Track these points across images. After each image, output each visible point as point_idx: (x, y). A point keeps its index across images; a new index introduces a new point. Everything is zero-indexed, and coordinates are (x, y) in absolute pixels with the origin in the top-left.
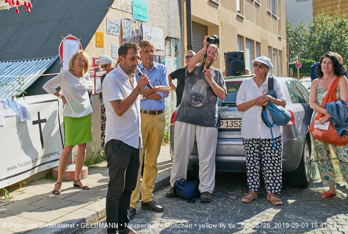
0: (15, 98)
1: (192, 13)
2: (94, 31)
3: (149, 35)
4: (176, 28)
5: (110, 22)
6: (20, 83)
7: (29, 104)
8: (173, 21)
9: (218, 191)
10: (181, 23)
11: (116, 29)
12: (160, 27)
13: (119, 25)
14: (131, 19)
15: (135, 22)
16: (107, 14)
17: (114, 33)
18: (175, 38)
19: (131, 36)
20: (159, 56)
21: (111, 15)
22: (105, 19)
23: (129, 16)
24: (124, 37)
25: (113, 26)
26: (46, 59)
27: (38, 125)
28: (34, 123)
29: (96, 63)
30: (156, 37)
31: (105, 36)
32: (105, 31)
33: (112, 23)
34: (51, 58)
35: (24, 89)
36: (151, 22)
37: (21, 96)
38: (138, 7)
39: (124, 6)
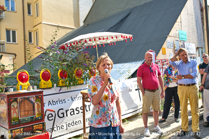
0: (127, 79)
2: (161, 47)
3: (188, 47)
4: (202, 43)
5: (168, 43)
6: (129, 72)
7: (133, 82)
8: (200, 40)
10: (204, 40)
11: (172, 45)
12: (193, 43)
13: (173, 44)
14: (179, 40)
15: (181, 42)
16: (167, 39)
17: (171, 48)
18: (201, 48)
19: (179, 48)
20: (194, 57)
21: (169, 39)
22: (166, 41)
23: (178, 39)
24: (175, 49)
25: (170, 44)
26: (140, 61)
27: (138, 91)
28: (136, 90)
29: (163, 62)
30: (191, 48)
31: (166, 49)
32: (166, 47)
34: (142, 61)
35: (131, 75)
36: (189, 41)
37: (129, 78)
38: (182, 34)
39: (175, 34)
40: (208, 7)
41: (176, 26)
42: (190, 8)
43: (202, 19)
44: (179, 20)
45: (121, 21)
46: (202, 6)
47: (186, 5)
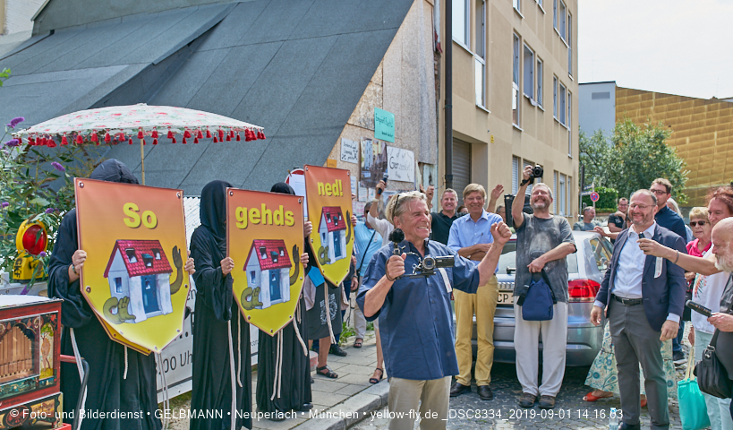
1: (454, 127)
2: (325, 159)
3: (396, 162)
4: (431, 149)
5: (345, 145)
8: (427, 140)
9: (499, 389)
10: (437, 141)
11: (353, 153)
12: (410, 149)
13: (357, 148)
14: (372, 138)
15: (377, 143)
16: (343, 134)
17: (350, 160)
18: (429, 164)
19: (372, 163)
21: (347, 134)
22: (339, 140)
23: (370, 135)
24: (363, 165)
25: (348, 149)
30: (403, 164)
31: (338, 165)
32: (338, 158)
33: (348, 146)
36: (399, 142)
38: (381, 121)
39: (364, 120)
40: (453, 47)
41: (369, 96)
42: (407, 44)
43: (437, 77)
44: (376, 77)
45: (189, 44)
46: (439, 40)
47: (398, 34)
